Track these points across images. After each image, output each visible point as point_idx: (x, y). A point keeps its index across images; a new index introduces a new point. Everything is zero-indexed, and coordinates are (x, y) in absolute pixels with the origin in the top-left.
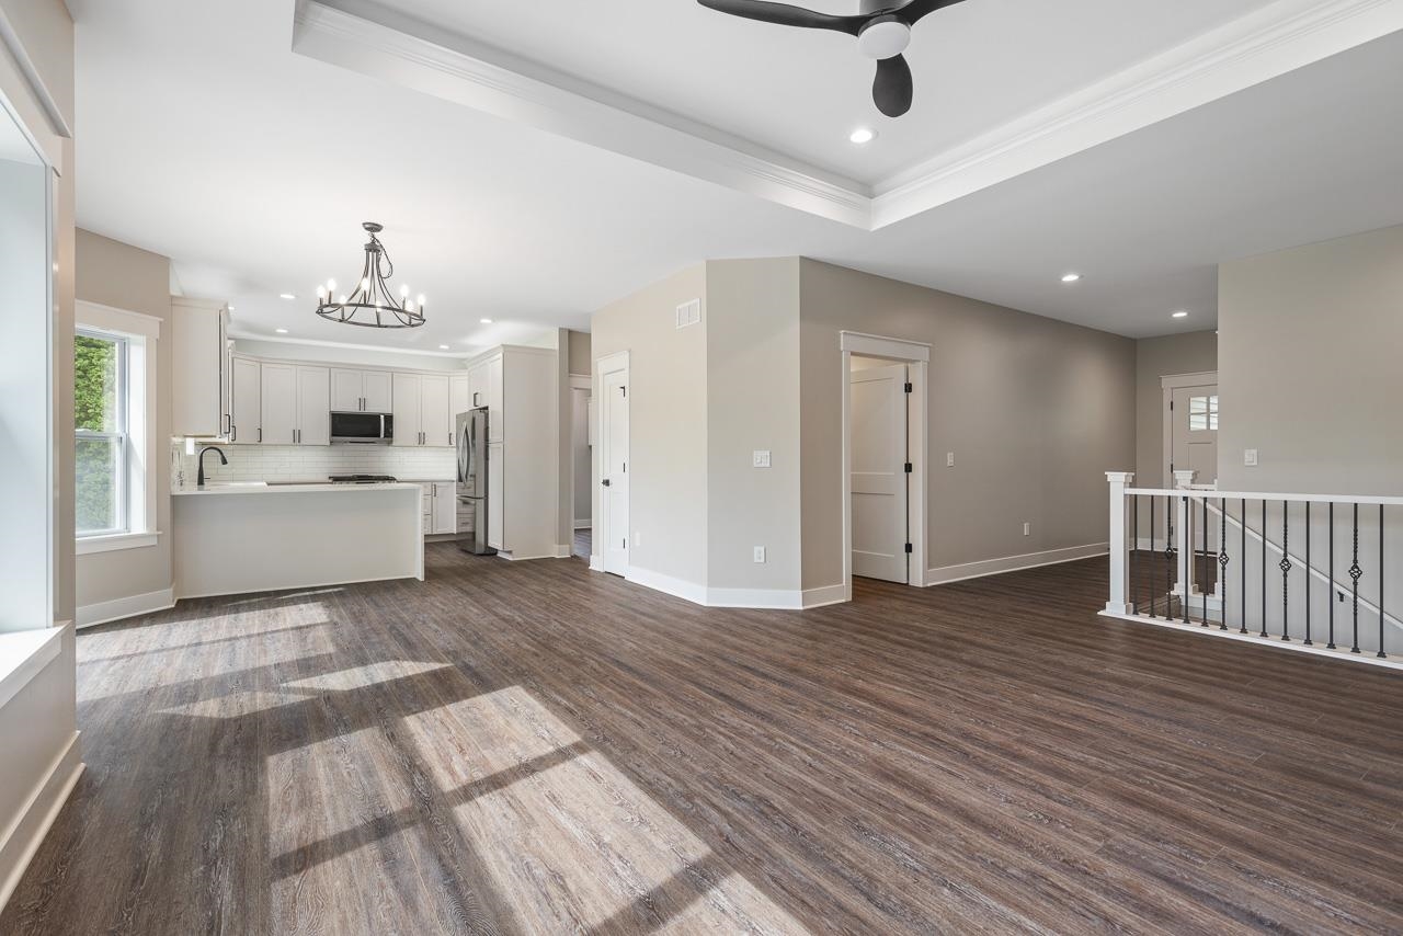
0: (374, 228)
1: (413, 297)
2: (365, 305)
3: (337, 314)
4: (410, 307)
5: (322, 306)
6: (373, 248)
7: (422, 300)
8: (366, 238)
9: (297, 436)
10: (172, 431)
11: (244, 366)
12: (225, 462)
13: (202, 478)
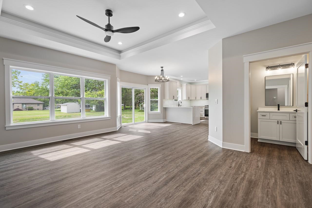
0: (162, 67)
1: (167, 77)
2: (161, 80)
3: (157, 81)
4: (167, 79)
5: (156, 80)
6: (162, 70)
7: (169, 78)
8: (161, 69)
9: (201, 98)
10: (164, 99)
11: (193, 87)
12: (181, 103)
13: (179, 105)
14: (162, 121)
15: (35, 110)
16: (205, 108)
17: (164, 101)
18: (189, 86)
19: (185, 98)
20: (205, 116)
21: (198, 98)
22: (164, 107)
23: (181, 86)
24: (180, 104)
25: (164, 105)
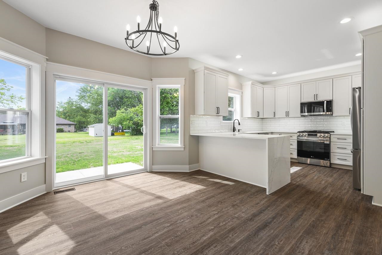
9: (287, 114)
10: (194, 114)
11: (268, 90)
12: (239, 124)
13: (234, 130)
14: (186, 169)
15: (66, 132)
16: (299, 136)
17: (191, 119)
18: (259, 88)
19: (248, 113)
20: (298, 156)
21: (281, 113)
22: (193, 133)
23: (240, 87)
24: (237, 127)
25: (191, 129)
